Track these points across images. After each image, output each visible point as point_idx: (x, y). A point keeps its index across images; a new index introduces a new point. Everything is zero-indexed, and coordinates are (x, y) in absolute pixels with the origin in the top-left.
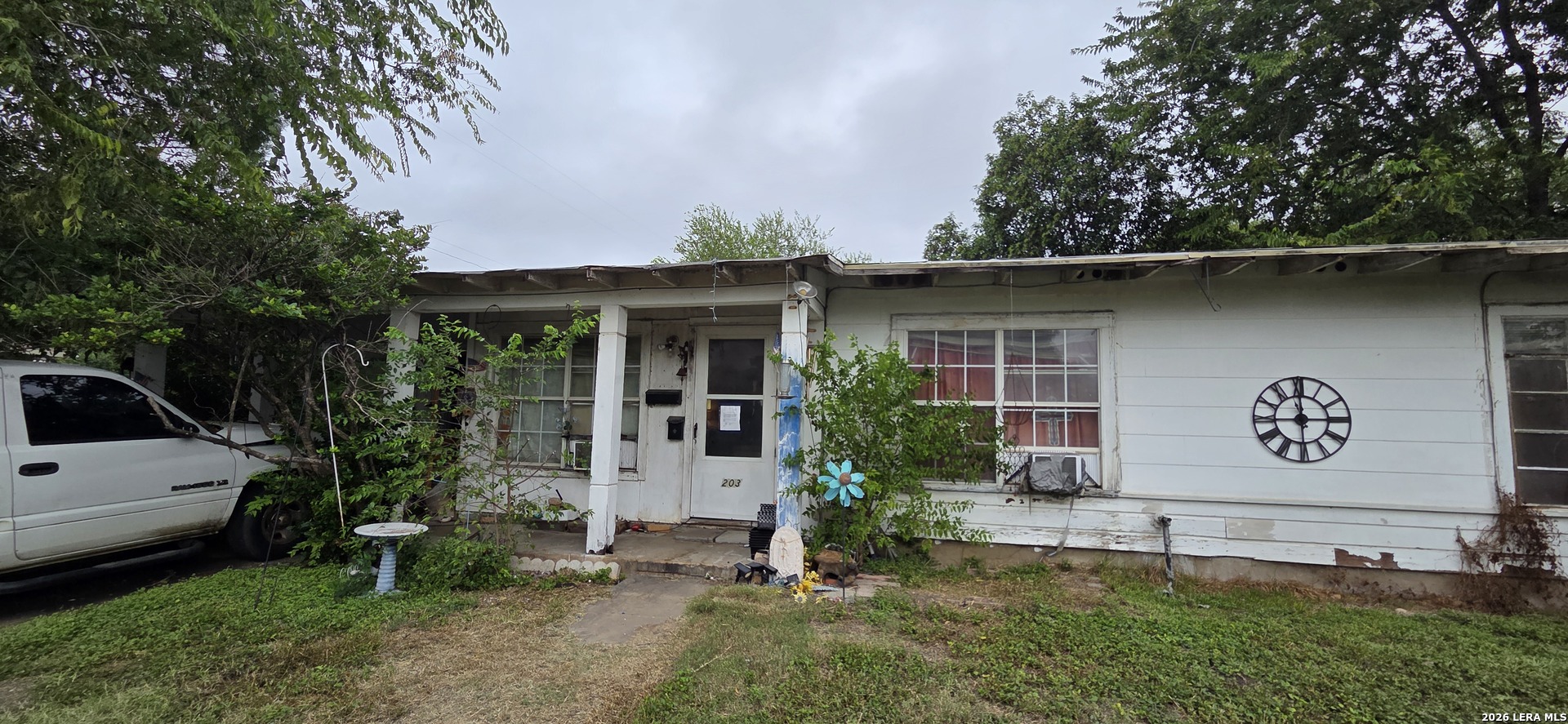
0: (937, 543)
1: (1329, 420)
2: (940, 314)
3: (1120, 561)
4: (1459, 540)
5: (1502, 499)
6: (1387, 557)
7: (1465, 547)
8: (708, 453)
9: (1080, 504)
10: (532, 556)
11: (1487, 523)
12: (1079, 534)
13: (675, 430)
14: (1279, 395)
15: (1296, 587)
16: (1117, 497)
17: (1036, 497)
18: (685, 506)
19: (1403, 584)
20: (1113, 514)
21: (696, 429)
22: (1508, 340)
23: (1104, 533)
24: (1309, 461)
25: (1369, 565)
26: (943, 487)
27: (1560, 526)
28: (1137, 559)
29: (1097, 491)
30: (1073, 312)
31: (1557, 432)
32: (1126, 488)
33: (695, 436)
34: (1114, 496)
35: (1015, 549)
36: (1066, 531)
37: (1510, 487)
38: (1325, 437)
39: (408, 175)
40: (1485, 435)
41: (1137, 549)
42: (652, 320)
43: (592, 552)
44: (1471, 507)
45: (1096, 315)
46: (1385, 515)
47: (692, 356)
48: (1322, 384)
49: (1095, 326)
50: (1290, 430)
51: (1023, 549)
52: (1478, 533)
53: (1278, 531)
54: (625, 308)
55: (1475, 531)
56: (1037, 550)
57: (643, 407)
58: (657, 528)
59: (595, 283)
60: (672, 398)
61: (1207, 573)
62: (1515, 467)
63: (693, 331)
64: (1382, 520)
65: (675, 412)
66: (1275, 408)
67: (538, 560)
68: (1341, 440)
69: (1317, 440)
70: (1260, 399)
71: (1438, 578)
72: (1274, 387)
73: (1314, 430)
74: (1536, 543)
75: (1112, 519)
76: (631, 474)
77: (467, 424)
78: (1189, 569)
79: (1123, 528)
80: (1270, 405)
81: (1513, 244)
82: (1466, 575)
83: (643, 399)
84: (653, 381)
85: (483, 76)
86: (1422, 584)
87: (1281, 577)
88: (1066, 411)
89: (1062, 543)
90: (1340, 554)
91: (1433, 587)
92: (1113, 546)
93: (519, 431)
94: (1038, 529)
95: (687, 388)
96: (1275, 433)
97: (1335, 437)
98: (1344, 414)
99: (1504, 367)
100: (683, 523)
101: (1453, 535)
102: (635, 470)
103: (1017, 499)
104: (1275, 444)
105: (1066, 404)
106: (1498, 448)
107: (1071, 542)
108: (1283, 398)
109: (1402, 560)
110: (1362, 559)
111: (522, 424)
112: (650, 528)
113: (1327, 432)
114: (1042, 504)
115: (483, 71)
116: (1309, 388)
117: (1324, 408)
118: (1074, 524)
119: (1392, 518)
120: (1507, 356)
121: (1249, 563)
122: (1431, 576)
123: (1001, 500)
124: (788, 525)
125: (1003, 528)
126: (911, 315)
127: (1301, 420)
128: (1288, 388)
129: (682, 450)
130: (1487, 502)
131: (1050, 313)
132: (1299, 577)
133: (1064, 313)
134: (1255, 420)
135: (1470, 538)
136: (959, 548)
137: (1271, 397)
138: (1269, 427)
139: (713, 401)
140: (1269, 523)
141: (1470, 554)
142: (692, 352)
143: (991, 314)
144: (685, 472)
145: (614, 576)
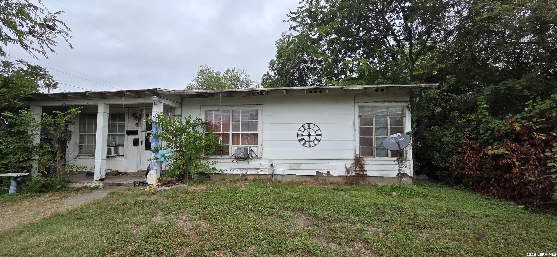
0: (213, 174)
1: (317, 135)
2: (215, 106)
3: (262, 177)
4: (346, 167)
5: (356, 155)
6: (329, 172)
7: (347, 169)
8: (146, 150)
9: (252, 161)
10: (76, 183)
11: (352, 162)
12: (251, 170)
13: (136, 143)
14: (304, 128)
15: (305, 182)
16: (261, 159)
17: (240, 160)
18: (139, 166)
19: (332, 179)
20: (261, 164)
21: (142, 142)
22: (360, 112)
23: (258, 169)
24: (311, 147)
25: (324, 175)
26: (214, 158)
27: (367, 162)
28: (267, 176)
29: (256, 158)
30: (252, 105)
31: (370, 137)
32: (264, 156)
33: (142, 144)
34: (261, 158)
35: (234, 175)
36: (248, 169)
37: (358, 152)
38: (315, 140)
39: (48, 59)
40: (353, 139)
41: (266, 173)
42: (128, 108)
43: (96, 181)
44: (348, 158)
45: (257, 105)
46: (328, 161)
47: (141, 119)
48: (315, 125)
49: (257, 109)
50: (306, 138)
51: (237, 175)
52: (350, 165)
53: (302, 167)
54: (107, 104)
55: (349, 164)
56: (240, 175)
57: (126, 135)
58: (130, 173)
59: (89, 97)
60: (135, 133)
61: (285, 179)
62: (359, 147)
63: (141, 111)
64: (328, 162)
65: (136, 137)
66: (303, 132)
67: (78, 184)
68: (319, 141)
69: (313, 141)
70: (299, 130)
71: (341, 177)
72: (303, 126)
73: (312, 138)
74: (362, 167)
75: (260, 165)
76: (122, 157)
77: (68, 143)
78: (280, 178)
79: (263, 168)
80: (302, 131)
81: (344, 87)
82: (346, 176)
83: (125, 133)
84: (129, 127)
85: (64, 26)
86: (337, 179)
87: (303, 179)
88: (249, 134)
89: (246, 173)
90: (317, 172)
91: (340, 180)
92: (260, 173)
93: (86, 144)
94: (240, 169)
95: (139, 129)
96: (303, 139)
97: (317, 140)
98: (320, 133)
99: (358, 120)
100: (138, 172)
101: (344, 166)
102: (123, 156)
103: (235, 160)
104: (303, 142)
105: (249, 132)
106: (356, 142)
107: (249, 172)
108: (305, 129)
109: (332, 173)
110: (323, 173)
111: (88, 142)
112: (127, 174)
113: (316, 139)
114: (242, 162)
115: (65, 25)
116: (312, 126)
117: (315, 132)
118: (250, 167)
119: (330, 162)
120: (359, 117)
121: (295, 176)
122: (339, 177)
123: (230, 161)
124: (154, 169)
125: (231, 169)
126: (206, 106)
127: (309, 135)
128: (306, 126)
129: (138, 149)
130: (352, 157)
131: (245, 105)
132: (308, 179)
133: (249, 105)
134: (298, 135)
135: (348, 167)
136: (219, 176)
137: (302, 129)
138: (301, 137)
139: (147, 133)
140: (300, 165)
141: (348, 171)
142: (141, 118)
143: (229, 105)
144: (139, 156)
145: (100, 187)
